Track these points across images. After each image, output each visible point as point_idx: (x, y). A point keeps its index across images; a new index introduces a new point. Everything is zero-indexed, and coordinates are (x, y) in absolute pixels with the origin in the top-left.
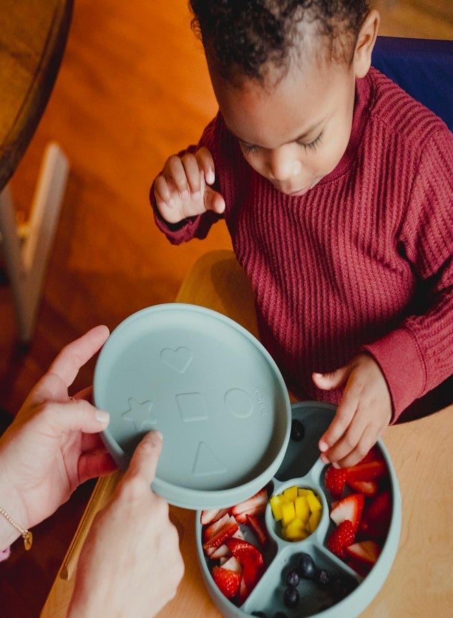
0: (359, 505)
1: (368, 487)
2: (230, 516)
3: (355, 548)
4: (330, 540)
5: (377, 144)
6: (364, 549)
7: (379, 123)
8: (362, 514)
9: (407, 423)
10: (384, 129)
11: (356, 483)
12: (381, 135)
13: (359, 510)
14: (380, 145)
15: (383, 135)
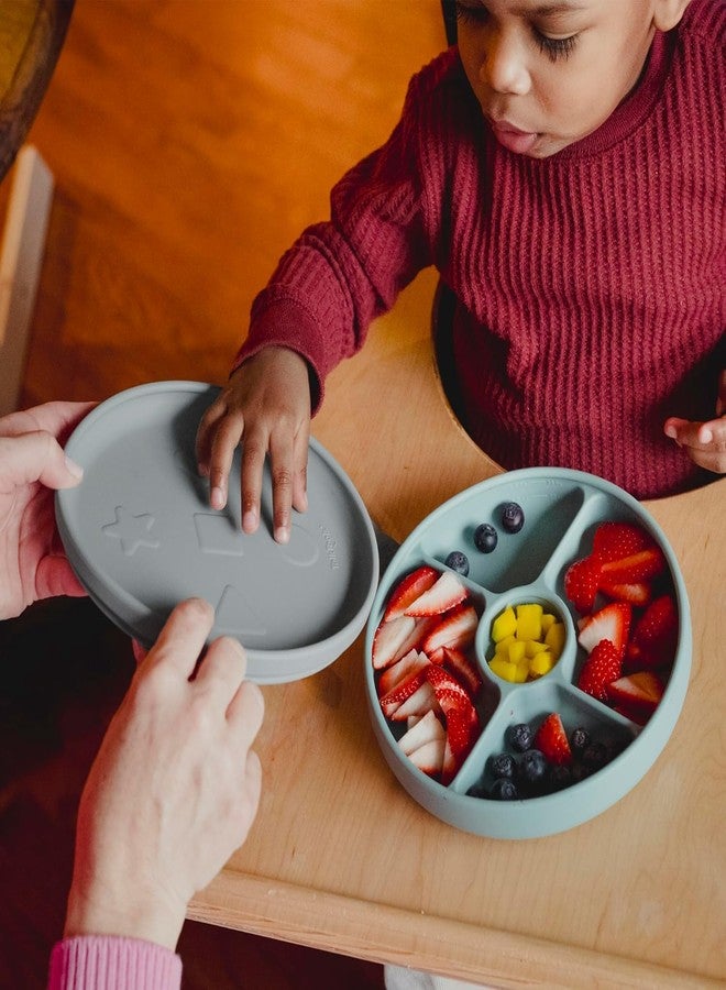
0: (624, 619)
1: (635, 591)
2: (419, 654)
3: (623, 685)
4: (582, 675)
5: (694, 71)
6: (638, 685)
7: (692, 40)
8: (630, 633)
9: (685, 494)
10: (702, 47)
11: (615, 588)
12: (699, 56)
13: (624, 627)
14: (700, 70)
15: (703, 55)
